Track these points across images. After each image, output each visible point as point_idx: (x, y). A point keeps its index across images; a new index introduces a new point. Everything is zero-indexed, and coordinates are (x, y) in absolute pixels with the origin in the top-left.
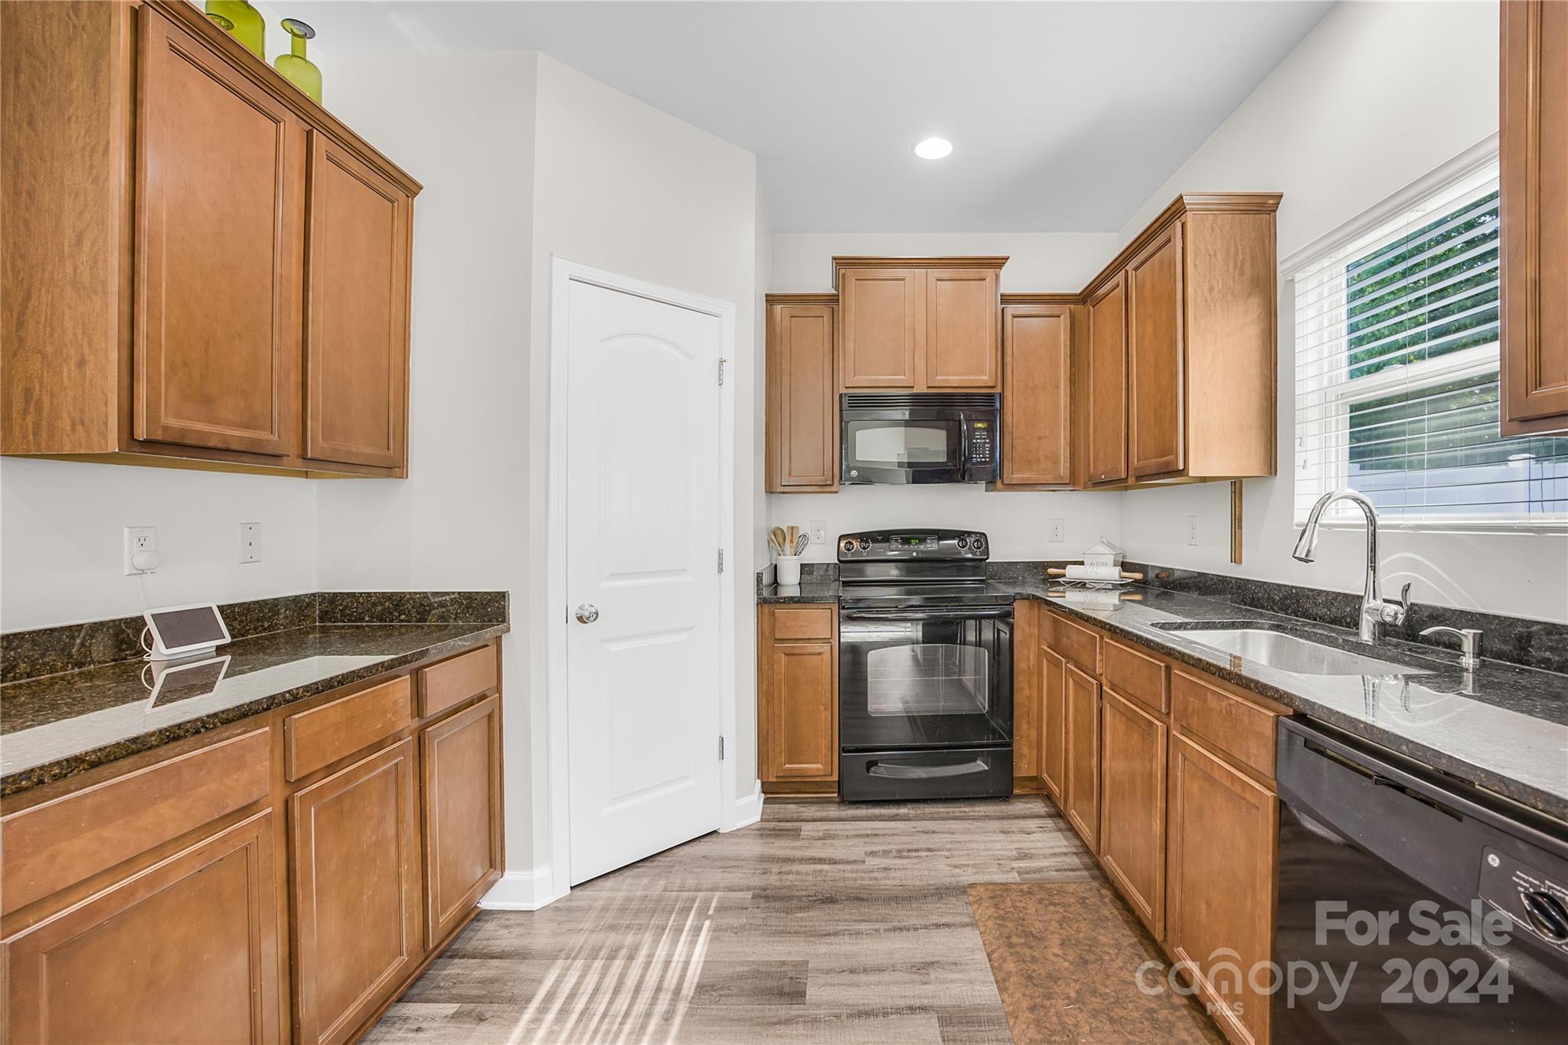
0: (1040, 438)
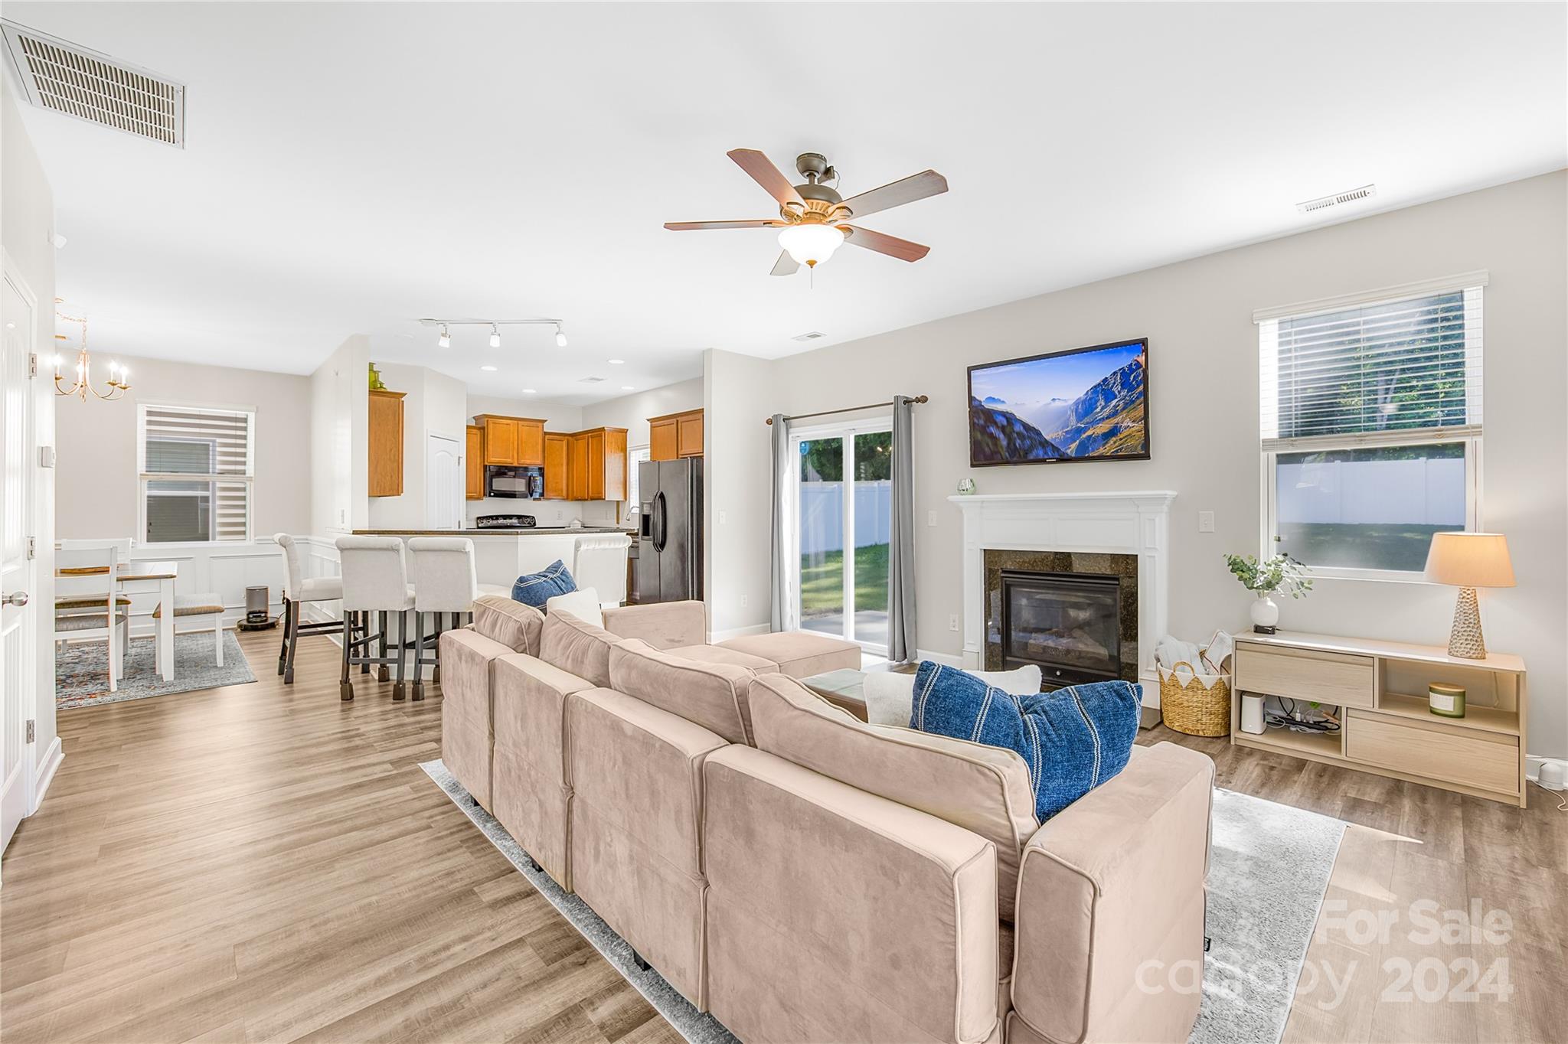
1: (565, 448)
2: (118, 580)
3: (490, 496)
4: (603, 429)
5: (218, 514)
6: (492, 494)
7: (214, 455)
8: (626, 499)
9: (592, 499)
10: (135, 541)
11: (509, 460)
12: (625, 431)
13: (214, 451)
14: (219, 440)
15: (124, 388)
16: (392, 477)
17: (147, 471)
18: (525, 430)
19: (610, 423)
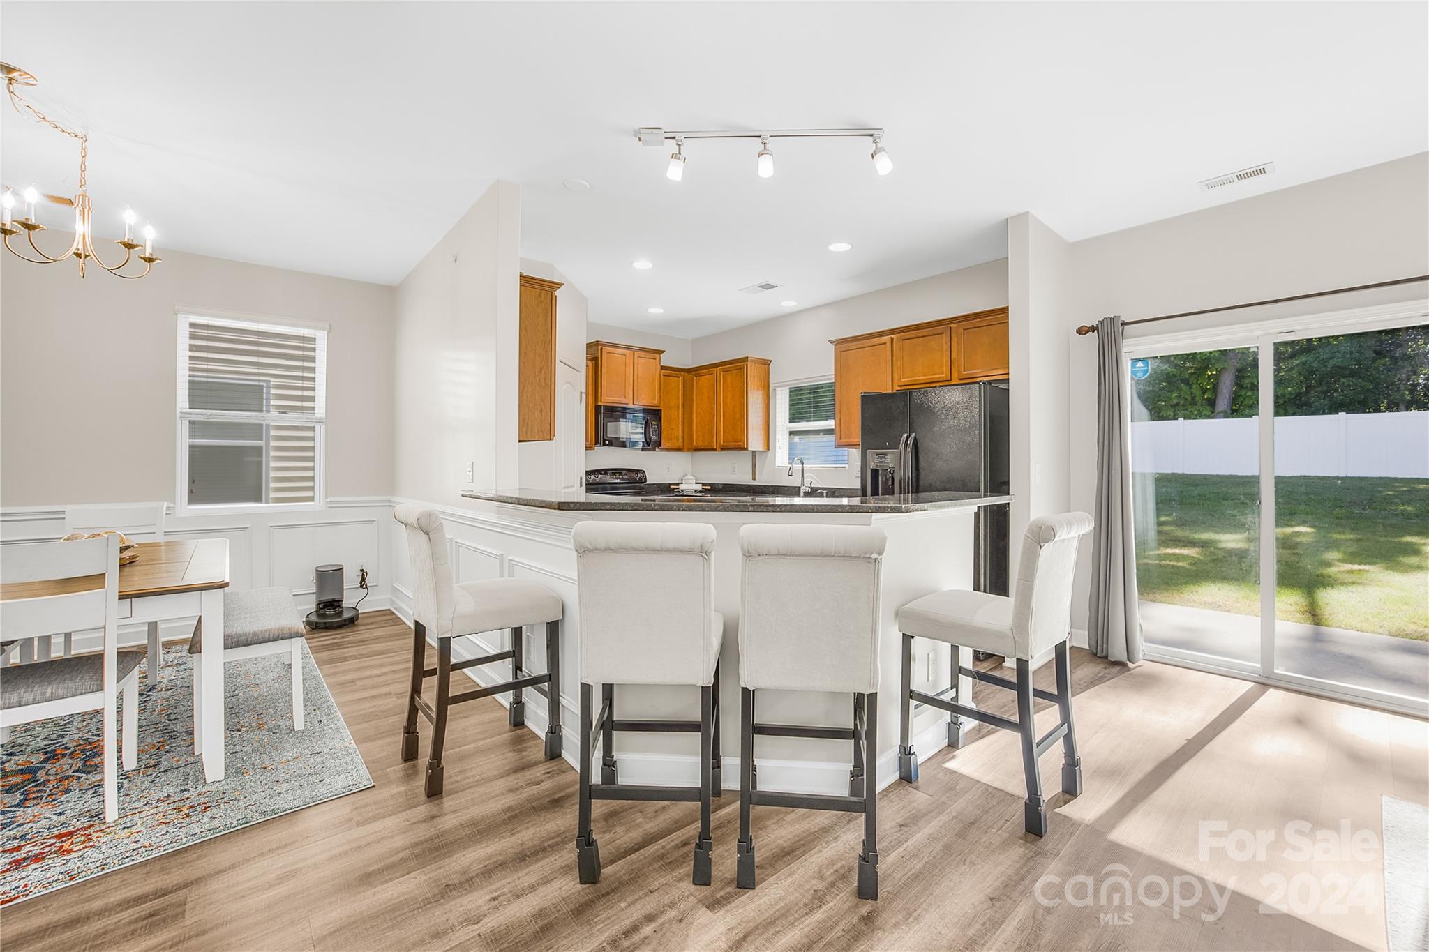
0: (672, 429)
1: (681, 387)
2: (121, 598)
3: (604, 444)
4: (746, 359)
5: (273, 467)
6: (607, 442)
7: (268, 399)
8: (768, 449)
9: (722, 449)
10: (172, 505)
11: (624, 401)
12: (767, 363)
13: (268, 393)
14: (274, 381)
15: (150, 260)
16: (541, 411)
17: (190, 408)
18: (641, 361)
19: (753, 352)
